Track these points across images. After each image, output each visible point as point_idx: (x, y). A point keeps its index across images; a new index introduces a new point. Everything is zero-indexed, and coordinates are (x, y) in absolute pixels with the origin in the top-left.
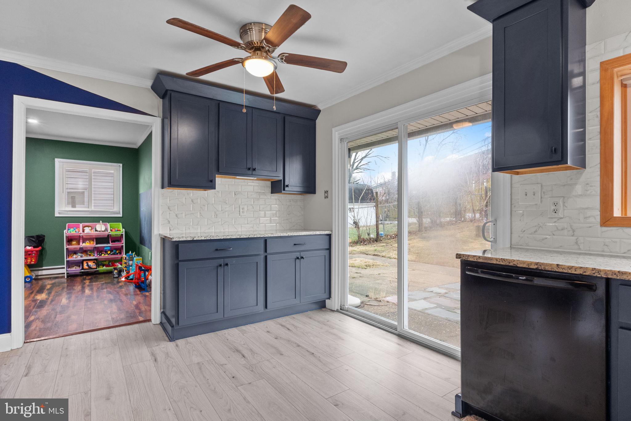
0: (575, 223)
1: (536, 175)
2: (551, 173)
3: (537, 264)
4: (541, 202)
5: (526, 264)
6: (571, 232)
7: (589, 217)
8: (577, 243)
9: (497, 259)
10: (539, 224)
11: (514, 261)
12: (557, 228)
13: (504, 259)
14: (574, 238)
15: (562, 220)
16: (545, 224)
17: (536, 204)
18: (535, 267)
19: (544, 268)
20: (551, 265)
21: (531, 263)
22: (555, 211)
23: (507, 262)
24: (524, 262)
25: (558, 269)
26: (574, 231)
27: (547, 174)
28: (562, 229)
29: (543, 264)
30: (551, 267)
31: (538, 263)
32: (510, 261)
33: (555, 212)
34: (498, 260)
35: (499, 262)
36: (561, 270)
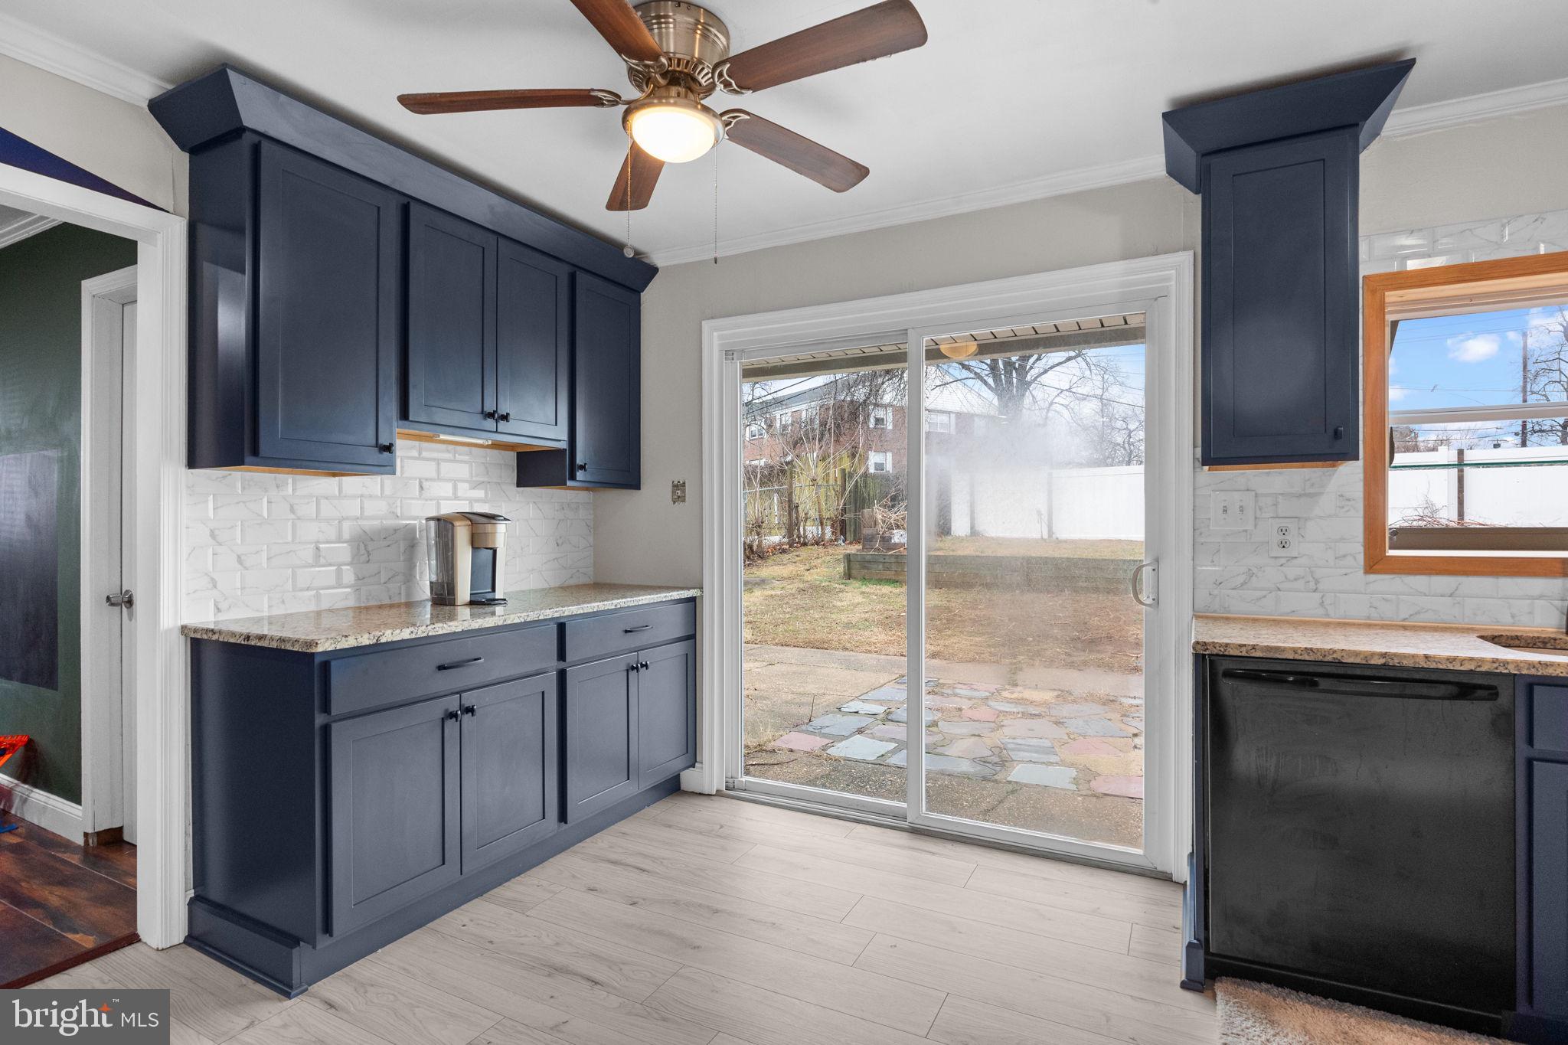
0: (1320, 567)
1: (1243, 474)
2: (1276, 472)
3: (1384, 655)
4: (1256, 525)
5: (1362, 656)
6: (1312, 585)
7: (1344, 556)
8: (1322, 604)
9: (1295, 650)
10: (1249, 570)
11: (1335, 652)
12: (1286, 577)
13: (1311, 649)
14: (1318, 595)
15: (1295, 562)
16: (1262, 569)
17: (1246, 531)
18: (1381, 661)
19: (1399, 663)
20: (1413, 656)
21: (1373, 654)
22: (1284, 543)
23: (1319, 654)
24: (1356, 654)
25: (1428, 663)
26: (1317, 582)
27: (1267, 473)
28: (1296, 579)
29: (1395, 655)
30: (1413, 661)
31: (1386, 653)
32: (1327, 653)
33: (1284, 547)
34: (1299, 651)
35: (1301, 655)
36: (1433, 666)
